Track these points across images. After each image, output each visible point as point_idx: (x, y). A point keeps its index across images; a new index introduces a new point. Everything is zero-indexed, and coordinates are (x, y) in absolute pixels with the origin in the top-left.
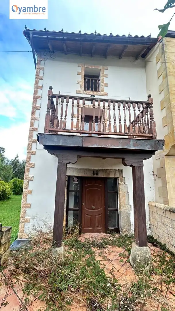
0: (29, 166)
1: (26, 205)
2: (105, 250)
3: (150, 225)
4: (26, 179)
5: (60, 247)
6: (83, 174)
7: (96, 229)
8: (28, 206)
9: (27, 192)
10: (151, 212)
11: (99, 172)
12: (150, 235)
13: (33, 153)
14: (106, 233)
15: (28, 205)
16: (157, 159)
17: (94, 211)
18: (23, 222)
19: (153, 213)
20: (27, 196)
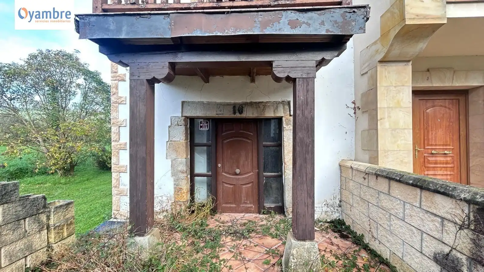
0: (116, 102)
1: (118, 168)
2: (244, 242)
3: (340, 201)
4: (114, 125)
5: (143, 236)
6: (215, 113)
7: (243, 206)
8: (122, 169)
9: (118, 146)
10: (343, 179)
11: (245, 109)
12: (339, 219)
13: (120, 79)
14: (260, 214)
15: (122, 167)
16: (362, 75)
17: (239, 178)
18: (117, 195)
19: (347, 180)
20: (118, 153)
